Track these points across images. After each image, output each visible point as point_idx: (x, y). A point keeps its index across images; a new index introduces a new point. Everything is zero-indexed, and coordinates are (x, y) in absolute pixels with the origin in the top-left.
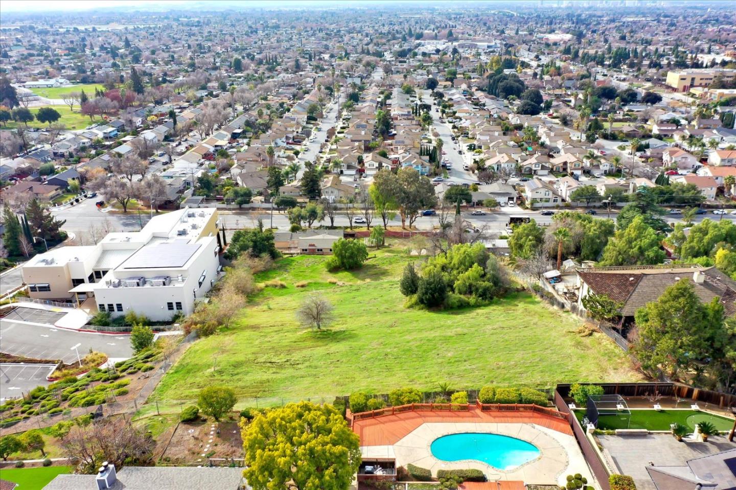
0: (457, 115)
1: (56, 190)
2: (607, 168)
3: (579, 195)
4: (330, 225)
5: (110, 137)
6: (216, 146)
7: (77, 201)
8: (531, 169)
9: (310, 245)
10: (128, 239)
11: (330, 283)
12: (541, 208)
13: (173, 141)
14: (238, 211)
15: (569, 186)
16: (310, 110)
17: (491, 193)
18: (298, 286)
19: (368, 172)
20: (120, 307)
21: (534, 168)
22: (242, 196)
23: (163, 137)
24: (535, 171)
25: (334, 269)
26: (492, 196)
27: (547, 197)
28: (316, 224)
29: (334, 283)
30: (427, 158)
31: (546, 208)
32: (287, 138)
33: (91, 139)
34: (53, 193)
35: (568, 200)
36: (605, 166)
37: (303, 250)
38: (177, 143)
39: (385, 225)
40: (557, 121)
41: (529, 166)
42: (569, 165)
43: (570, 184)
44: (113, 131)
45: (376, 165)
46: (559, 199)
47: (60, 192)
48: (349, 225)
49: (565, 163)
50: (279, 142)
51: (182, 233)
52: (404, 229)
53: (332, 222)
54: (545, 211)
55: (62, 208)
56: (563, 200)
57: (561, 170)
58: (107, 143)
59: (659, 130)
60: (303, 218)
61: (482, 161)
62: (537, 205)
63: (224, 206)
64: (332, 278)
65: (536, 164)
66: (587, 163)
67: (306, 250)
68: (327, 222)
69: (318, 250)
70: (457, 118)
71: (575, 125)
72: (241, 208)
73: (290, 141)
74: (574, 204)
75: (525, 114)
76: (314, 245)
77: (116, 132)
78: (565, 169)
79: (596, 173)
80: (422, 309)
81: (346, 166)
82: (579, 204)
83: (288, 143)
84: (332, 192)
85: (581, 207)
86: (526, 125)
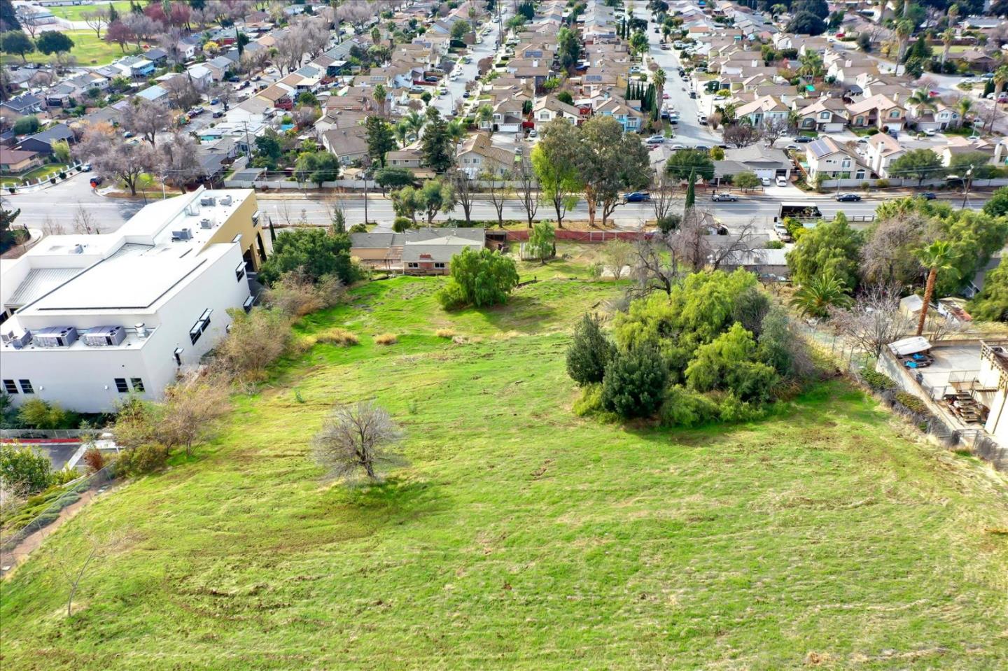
0: (689, 36)
1: (32, 158)
2: (947, 119)
3: (905, 166)
4: (463, 218)
5: (142, 76)
6: (299, 87)
7: (63, 176)
8: (813, 122)
9: (423, 257)
10: (80, 249)
11: (441, 336)
12: (835, 188)
13: (238, 81)
14: (317, 194)
15: (885, 151)
16: (456, 30)
17: (747, 163)
18: (380, 342)
19: (538, 128)
20: (26, 385)
21: (819, 120)
22: (321, 167)
23: (223, 75)
24: (821, 124)
25: (454, 306)
26: (749, 167)
27: (846, 169)
28: (440, 216)
29: (448, 338)
30: (638, 103)
31: (845, 188)
32: (414, 74)
33: (109, 79)
34: (27, 163)
35: (884, 175)
36: (943, 115)
37: (410, 265)
38: (243, 83)
39: (560, 219)
40: (853, 44)
41: (811, 116)
42: (880, 114)
43: (887, 146)
44: (147, 66)
45: (553, 115)
46: (867, 173)
47: (38, 161)
48: (496, 218)
49: (873, 112)
50: (401, 79)
51: (182, 236)
52: (594, 226)
53: (467, 213)
54: (844, 194)
56: (874, 176)
57: (866, 123)
58: (134, 85)
60: (420, 205)
61: (731, 108)
62: (831, 183)
63: (294, 184)
64: (446, 324)
65: (823, 112)
66: (913, 111)
68: (458, 213)
69: (437, 265)
70: (688, 41)
71: (884, 50)
72: (321, 189)
73: (420, 79)
74: (894, 182)
75: (799, 33)
76: (428, 257)
77: (152, 68)
78: (872, 122)
79: (928, 128)
81: (502, 118)
82: (905, 182)
83: (415, 83)
84: (475, 161)
85: (908, 188)
86: (802, 52)
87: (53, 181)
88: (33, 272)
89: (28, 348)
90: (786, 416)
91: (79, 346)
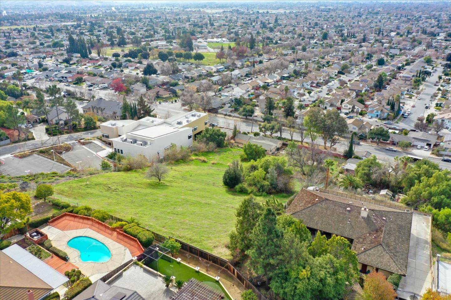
1: (170, 94)
4: (279, 136)
5: (220, 72)
6: (265, 82)
7: (176, 101)
10: (153, 122)
12: (444, 155)
13: (249, 77)
16: (343, 67)
17: (414, 138)
18: (212, 163)
19: (342, 111)
20: (122, 151)
22: (247, 111)
23: (245, 74)
32: (312, 83)
33: (207, 71)
34: (168, 95)
38: (250, 78)
44: (222, 68)
45: (350, 106)
47: (171, 95)
48: (290, 138)
50: (305, 84)
51: (179, 123)
52: (325, 148)
55: (167, 103)
58: (214, 74)
61: (435, 115)
73: (314, 85)
77: (224, 69)
81: (329, 104)
83: (311, 86)
87: (172, 102)
88: (139, 125)
89: (125, 142)
91: (135, 145)
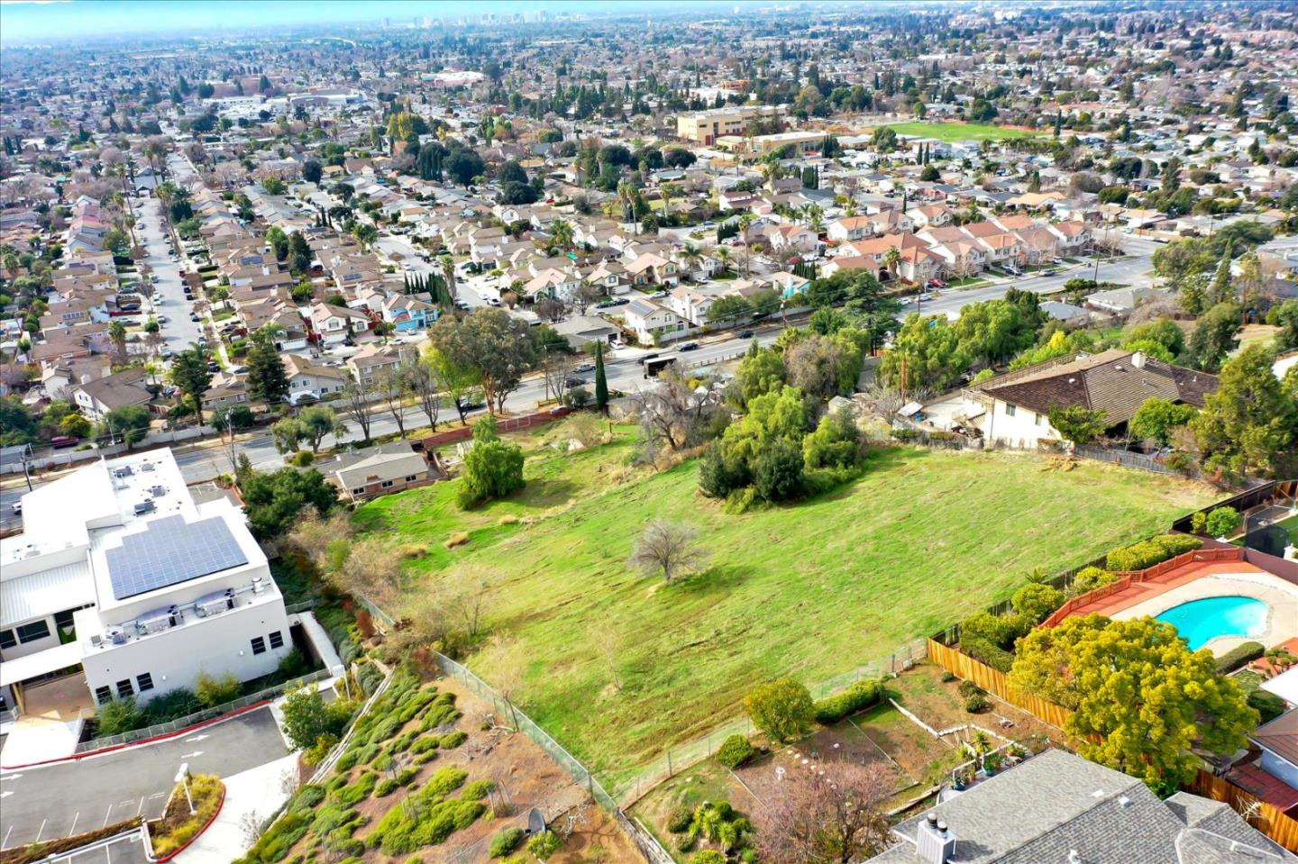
0: (402, 218)
2: (712, 267)
3: (722, 311)
4: (362, 437)
8: (603, 288)
9: (370, 479)
11: (506, 524)
12: (672, 341)
15: (693, 301)
17: (580, 334)
18: (451, 546)
19: (328, 339)
20: (145, 681)
21: (607, 284)
22: (135, 424)
24: (611, 288)
25: (475, 503)
26: (585, 337)
27: (669, 323)
29: (515, 523)
30: (427, 296)
31: (680, 339)
32: (108, 304)
35: (701, 323)
36: (708, 265)
37: (356, 492)
39: (462, 418)
40: (571, 208)
41: (600, 282)
42: (656, 271)
43: (694, 297)
45: (342, 322)
46: (686, 324)
48: (397, 430)
49: (650, 269)
50: (97, 314)
51: (144, 509)
53: (367, 433)
54: (683, 344)
56: (692, 325)
57: (646, 281)
59: (731, 203)
60: (300, 436)
61: (517, 286)
62: (666, 337)
63: (91, 454)
65: (608, 277)
66: (683, 265)
67: (362, 490)
68: (356, 433)
69: (385, 485)
70: (404, 224)
71: (606, 211)
73: (115, 309)
74: (713, 326)
75: (515, 204)
76: (375, 478)
78: (651, 279)
79: (700, 277)
80: (771, 507)
81: (285, 334)
82: (722, 325)
83: (112, 314)
84: (305, 383)
85: (727, 329)
86: (534, 221)
89: (131, 642)
90: (874, 469)
91: (193, 620)
